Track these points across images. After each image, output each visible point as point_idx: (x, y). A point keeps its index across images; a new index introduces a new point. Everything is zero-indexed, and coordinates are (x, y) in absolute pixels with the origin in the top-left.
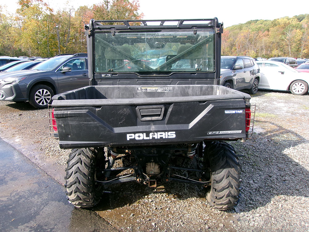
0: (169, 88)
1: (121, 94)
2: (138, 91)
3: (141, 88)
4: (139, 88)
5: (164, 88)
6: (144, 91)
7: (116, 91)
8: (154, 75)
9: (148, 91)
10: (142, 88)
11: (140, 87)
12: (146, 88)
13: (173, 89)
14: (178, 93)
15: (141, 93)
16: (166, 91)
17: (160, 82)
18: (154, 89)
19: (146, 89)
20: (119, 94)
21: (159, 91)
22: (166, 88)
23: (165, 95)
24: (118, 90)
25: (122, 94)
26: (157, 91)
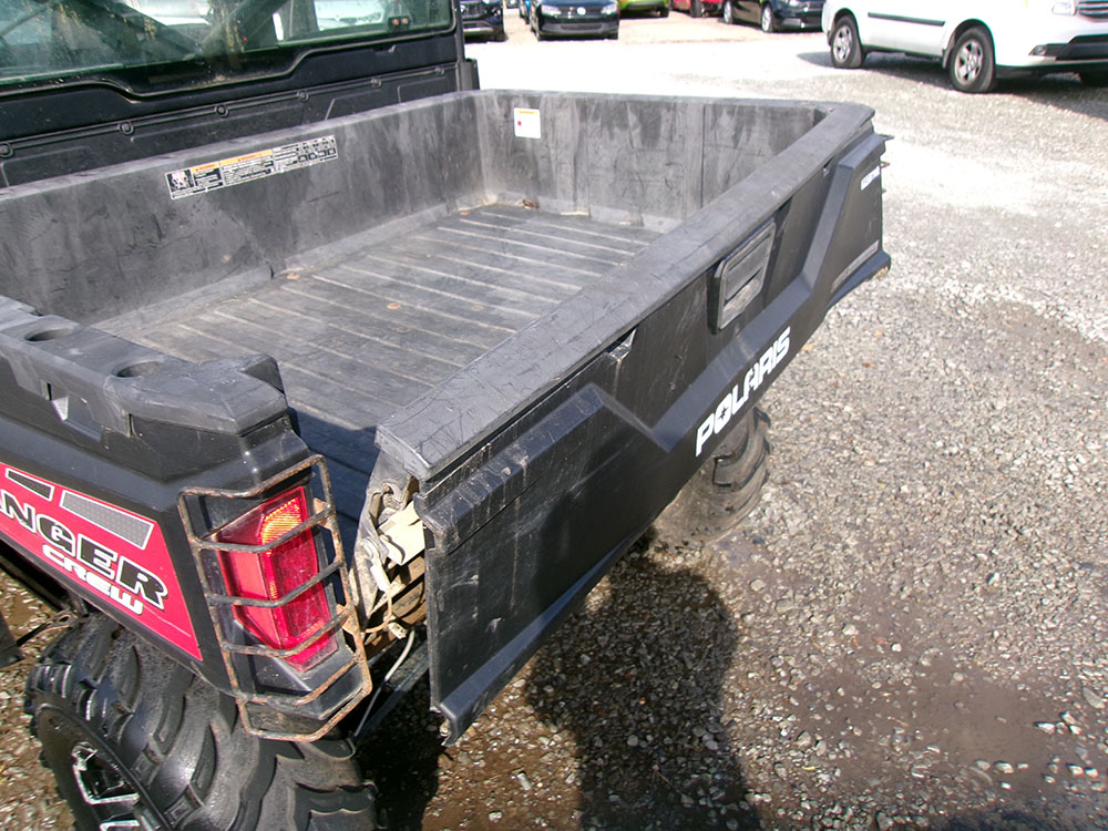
0: (320, 140)
1: (76, 241)
2: (176, 196)
3: (188, 173)
4: (179, 176)
5: (300, 145)
6: (206, 185)
7: (37, 226)
8: (220, 79)
9: (230, 181)
10: (193, 170)
11: (178, 167)
12: (216, 165)
13: (338, 142)
14: (362, 159)
15: (194, 202)
16: (311, 163)
17: (254, 120)
18: (253, 163)
19: (216, 171)
20: (68, 245)
21: (281, 167)
22: (309, 143)
23: (311, 183)
24: (50, 216)
25: (83, 236)
26: (273, 172)
